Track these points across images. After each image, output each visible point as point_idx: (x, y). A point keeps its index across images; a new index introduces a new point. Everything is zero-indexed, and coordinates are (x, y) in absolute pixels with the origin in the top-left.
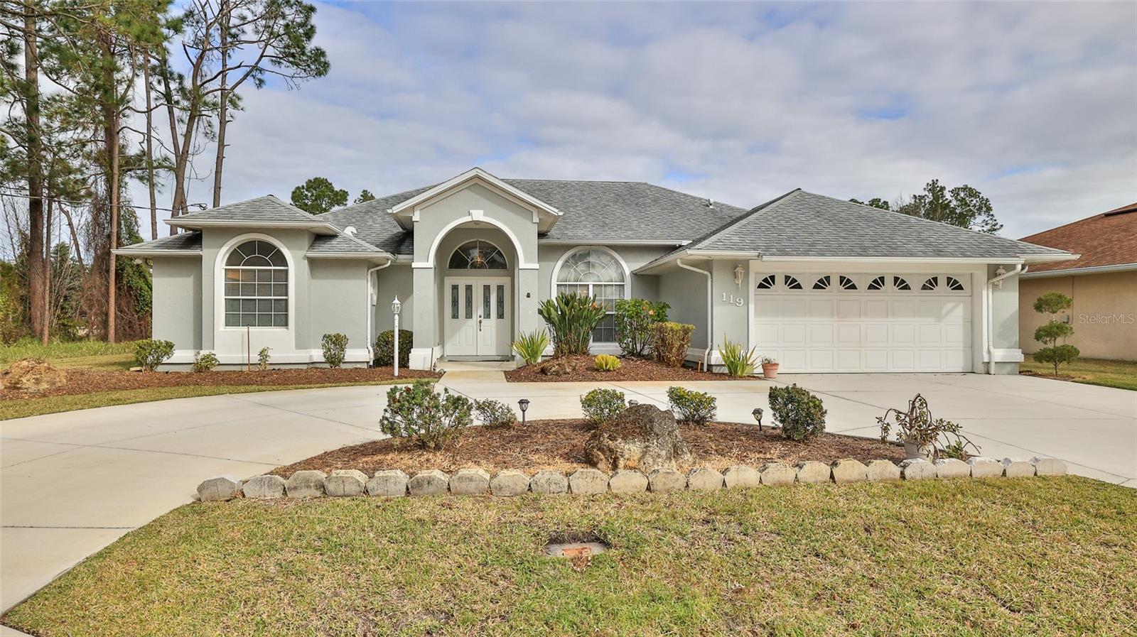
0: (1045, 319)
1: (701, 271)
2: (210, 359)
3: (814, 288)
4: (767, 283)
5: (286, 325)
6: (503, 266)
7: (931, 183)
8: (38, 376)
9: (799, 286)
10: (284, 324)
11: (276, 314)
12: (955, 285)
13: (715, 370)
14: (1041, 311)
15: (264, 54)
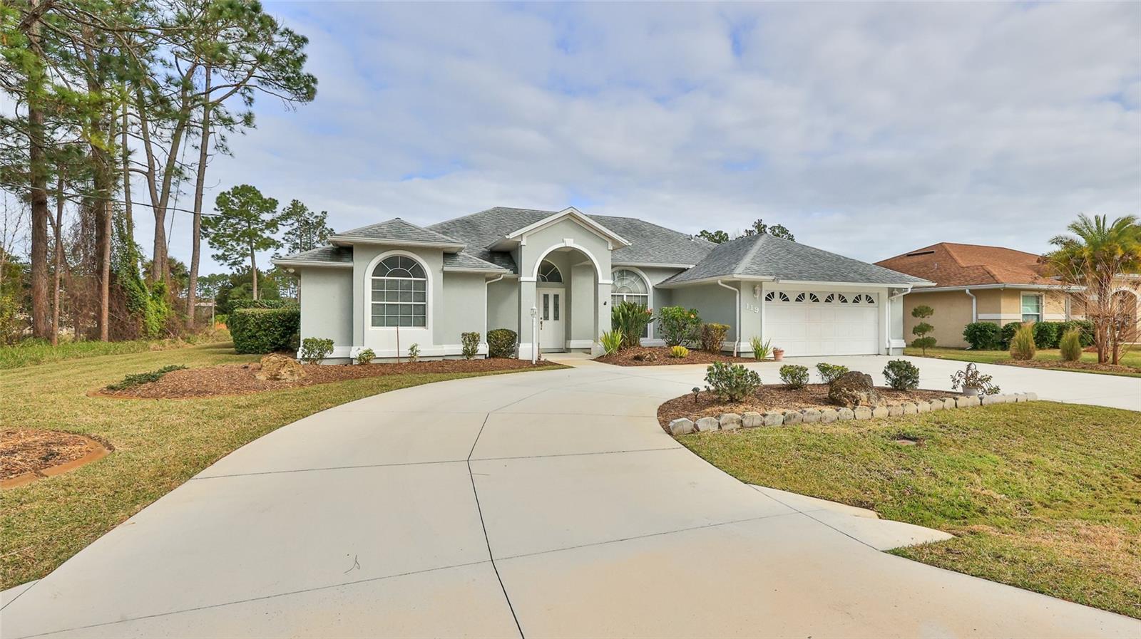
0: (918, 321)
1: (733, 288)
2: (369, 353)
3: (796, 301)
4: (770, 297)
5: (424, 325)
6: (559, 280)
7: (757, 221)
8: (292, 369)
9: (787, 300)
10: (421, 324)
11: (418, 317)
12: (870, 300)
13: (742, 356)
14: (916, 316)
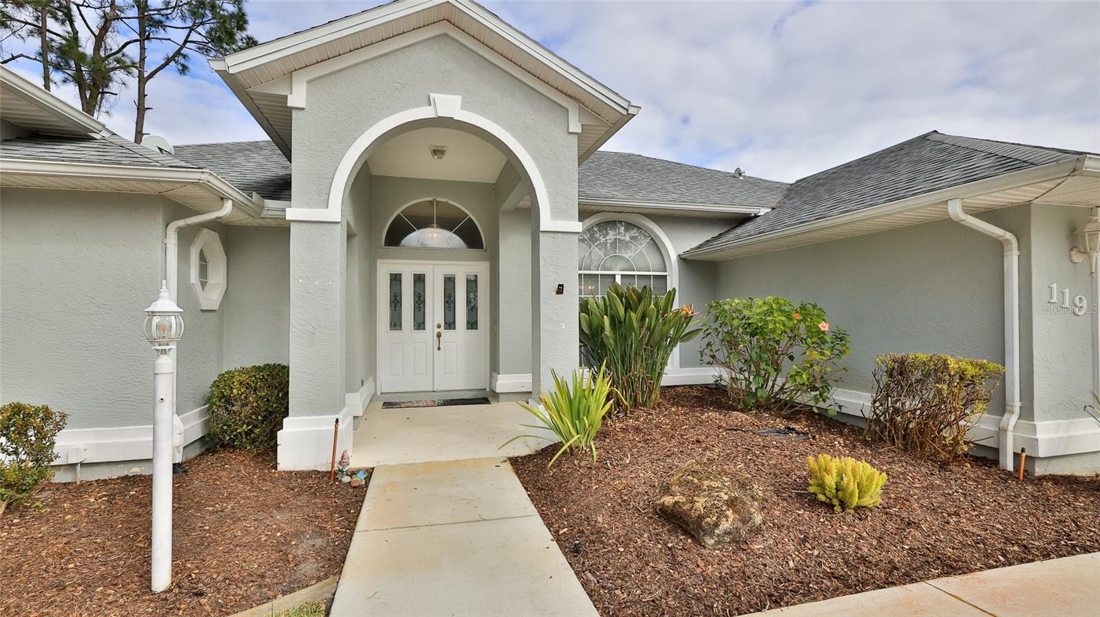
1: (994, 231)
15: (189, 40)
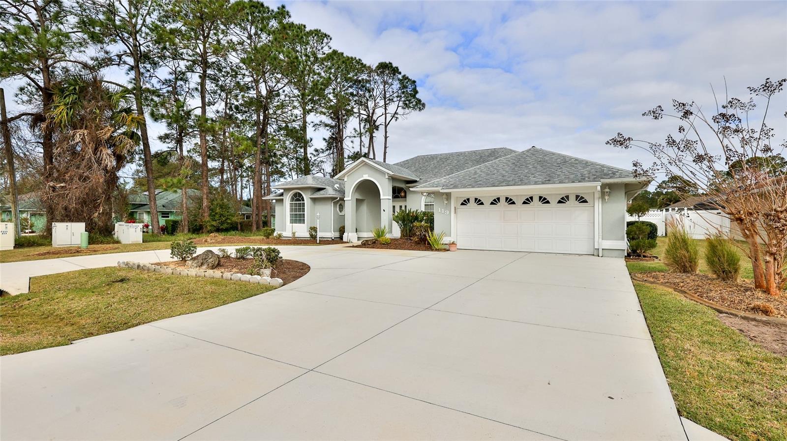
3: (490, 204)
4: (466, 202)
6: (405, 197)
9: (482, 204)
10: (303, 222)
11: (301, 219)
12: (581, 200)
